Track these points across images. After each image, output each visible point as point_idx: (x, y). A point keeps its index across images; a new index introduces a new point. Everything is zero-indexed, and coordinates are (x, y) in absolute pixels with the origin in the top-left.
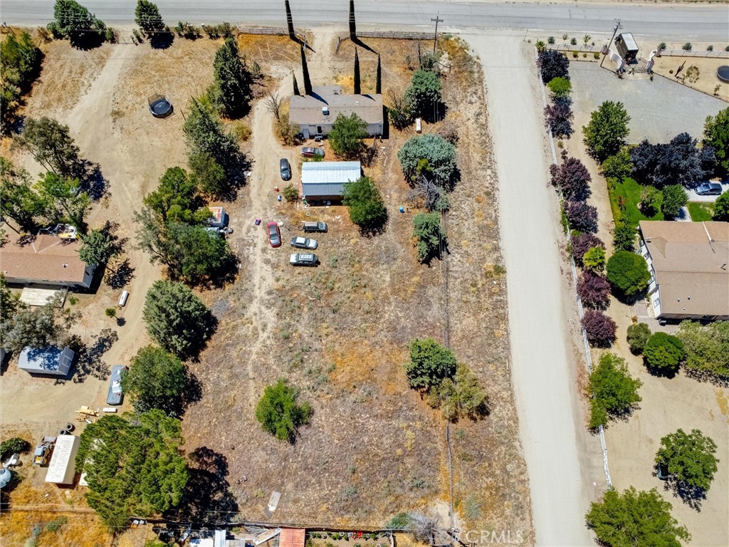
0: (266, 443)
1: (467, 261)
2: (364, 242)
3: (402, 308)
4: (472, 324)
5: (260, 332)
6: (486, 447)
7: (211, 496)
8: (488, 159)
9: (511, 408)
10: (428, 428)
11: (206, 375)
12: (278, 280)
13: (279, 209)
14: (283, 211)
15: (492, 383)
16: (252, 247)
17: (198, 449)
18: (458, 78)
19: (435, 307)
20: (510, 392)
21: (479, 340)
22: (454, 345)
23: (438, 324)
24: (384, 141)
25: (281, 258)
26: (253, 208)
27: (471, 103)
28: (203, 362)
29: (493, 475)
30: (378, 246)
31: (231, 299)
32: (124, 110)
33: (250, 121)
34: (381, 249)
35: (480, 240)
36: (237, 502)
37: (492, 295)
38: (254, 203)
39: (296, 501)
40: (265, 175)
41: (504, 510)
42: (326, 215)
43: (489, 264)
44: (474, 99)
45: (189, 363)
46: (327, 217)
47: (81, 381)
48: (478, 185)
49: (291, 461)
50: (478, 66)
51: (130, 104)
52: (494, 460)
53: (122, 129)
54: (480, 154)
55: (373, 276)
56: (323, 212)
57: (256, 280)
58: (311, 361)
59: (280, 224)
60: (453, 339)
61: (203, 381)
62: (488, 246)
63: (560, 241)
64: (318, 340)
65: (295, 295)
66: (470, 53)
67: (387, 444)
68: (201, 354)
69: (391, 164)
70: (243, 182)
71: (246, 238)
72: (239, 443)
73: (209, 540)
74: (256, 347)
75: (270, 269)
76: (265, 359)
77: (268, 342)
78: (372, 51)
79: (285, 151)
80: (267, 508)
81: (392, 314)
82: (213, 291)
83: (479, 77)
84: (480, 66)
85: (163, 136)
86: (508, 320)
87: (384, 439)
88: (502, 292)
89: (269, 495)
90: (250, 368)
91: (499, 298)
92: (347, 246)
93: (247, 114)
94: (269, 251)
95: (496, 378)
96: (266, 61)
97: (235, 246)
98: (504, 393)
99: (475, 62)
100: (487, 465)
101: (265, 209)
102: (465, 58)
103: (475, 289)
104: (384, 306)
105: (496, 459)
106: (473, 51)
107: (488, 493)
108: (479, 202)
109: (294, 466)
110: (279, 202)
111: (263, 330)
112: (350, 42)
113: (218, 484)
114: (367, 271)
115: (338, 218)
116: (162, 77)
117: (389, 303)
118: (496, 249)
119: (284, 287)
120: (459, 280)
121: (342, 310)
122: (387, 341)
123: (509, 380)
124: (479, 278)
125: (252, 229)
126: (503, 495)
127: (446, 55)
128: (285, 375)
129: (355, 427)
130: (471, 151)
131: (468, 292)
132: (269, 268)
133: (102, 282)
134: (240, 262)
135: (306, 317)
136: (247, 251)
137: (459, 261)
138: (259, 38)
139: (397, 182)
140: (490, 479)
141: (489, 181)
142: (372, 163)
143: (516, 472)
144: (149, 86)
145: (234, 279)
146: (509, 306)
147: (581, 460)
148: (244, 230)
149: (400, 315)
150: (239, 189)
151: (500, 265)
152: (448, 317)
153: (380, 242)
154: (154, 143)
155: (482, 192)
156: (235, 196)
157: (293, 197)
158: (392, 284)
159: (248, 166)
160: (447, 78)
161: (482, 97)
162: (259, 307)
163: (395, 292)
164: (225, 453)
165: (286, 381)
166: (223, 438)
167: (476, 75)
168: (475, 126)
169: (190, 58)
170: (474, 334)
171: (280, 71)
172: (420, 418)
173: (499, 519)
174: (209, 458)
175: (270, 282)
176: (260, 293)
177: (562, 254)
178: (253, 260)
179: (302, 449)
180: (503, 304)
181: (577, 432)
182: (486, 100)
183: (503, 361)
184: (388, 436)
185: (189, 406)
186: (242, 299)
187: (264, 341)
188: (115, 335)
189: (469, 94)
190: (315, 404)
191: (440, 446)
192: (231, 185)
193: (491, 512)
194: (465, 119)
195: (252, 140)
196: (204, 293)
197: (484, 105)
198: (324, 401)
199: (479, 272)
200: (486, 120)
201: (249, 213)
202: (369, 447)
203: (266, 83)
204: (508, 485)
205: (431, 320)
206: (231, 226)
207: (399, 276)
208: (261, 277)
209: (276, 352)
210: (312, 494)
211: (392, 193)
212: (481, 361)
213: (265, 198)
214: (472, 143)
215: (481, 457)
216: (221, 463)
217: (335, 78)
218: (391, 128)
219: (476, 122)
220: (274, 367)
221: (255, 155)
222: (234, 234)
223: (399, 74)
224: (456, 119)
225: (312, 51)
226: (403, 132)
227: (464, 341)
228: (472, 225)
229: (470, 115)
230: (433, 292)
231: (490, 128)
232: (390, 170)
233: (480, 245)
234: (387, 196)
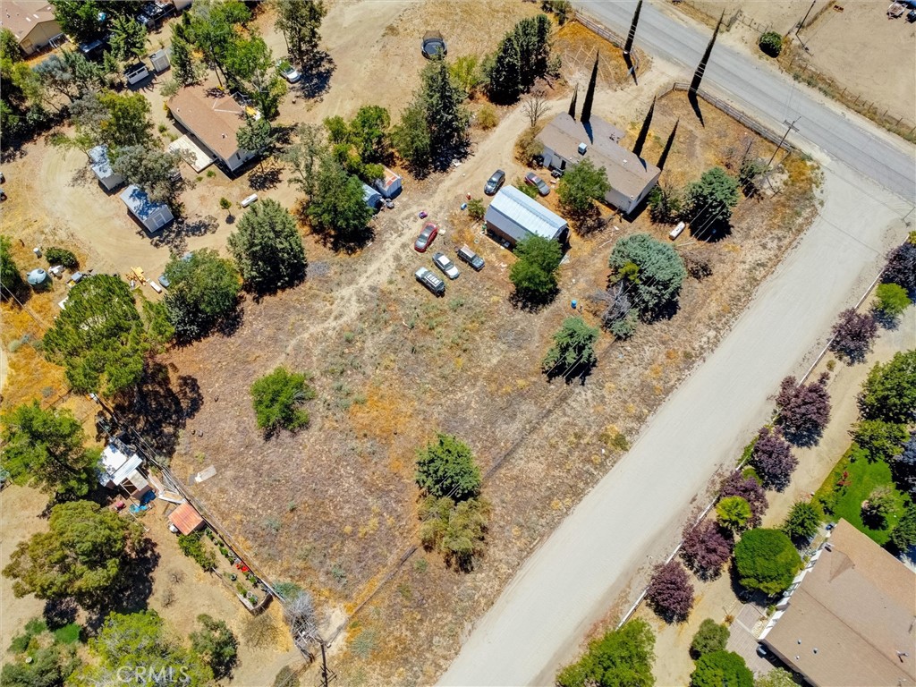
0: (245, 418)
1: (594, 407)
2: (506, 307)
3: (482, 400)
4: (538, 473)
5: (332, 318)
6: (435, 601)
7: (164, 425)
8: (724, 320)
9: (496, 587)
10: (397, 533)
11: (254, 319)
12: (391, 282)
13: (454, 216)
14: (456, 222)
15: (501, 547)
16: (396, 235)
17: (190, 377)
18: (775, 209)
19: (516, 425)
20: (511, 571)
21: (530, 494)
22: (500, 479)
23: (502, 444)
24: (625, 222)
25: (413, 264)
26: (432, 199)
27: (764, 246)
28: (261, 306)
29: (415, 632)
30: (517, 323)
31: (335, 268)
32: (401, 30)
33: (506, 113)
34: (517, 327)
35: (630, 396)
36: (177, 448)
37: (588, 461)
38: (437, 195)
39: (222, 491)
40: (472, 175)
41: (392, 674)
42: (493, 255)
43: (617, 428)
44: (775, 244)
45: (249, 297)
46: (492, 257)
47: (156, 245)
48: (685, 338)
49: (251, 452)
50: (812, 212)
51: (412, 28)
52: (430, 620)
53: (384, 47)
54: (720, 308)
55: (483, 347)
56: (493, 249)
57: (372, 268)
58: (349, 380)
59: (442, 231)
60: (503, 471)
61: (247, 323)
62: (633, 409)
63: (725, 467)
64: (374, 365)
65: (393, 309)
66: (816, 192)
67: (345, 513)
68: (265, 298)
69: (609, 251)
70: (444, 167)
71: (399, 223)
72: (225, 400)
73: (124, 457)
74: (315, 329)
75: (393, 267)
76: (313, 345)
77: (330, 333)
78: (701, 120)
79: (512, 165)
80: (195, 475)
81: (466, 398)
82: (326, 250)
83: (801, 225)
84: (815, 213)
86: (580, 500)
87: (347, 506)
88: (602, 467)
89: (207, 465)
90: (293, 342)
91: (592, 469)
92: (485, 299)
93: (510, 105)
94: (408, 250)
95: (510, 546)
96: (577, 64)
97: (382, 223)
98: (504, 566)
99: (813, 205)
100: (419, 617)
101: (441, 208)
102: (805, 193)
103: (575, 441)
104: (466, 384)
105: (433, 621)
106: (822, 192)
107: (393, 644)
108: (668, 357)
109: (249, 460)
110: (459, 210)
111: (336, 318)
112: (684, 96)
113: (178, 420)
114: (482, 337)
115: (503, 266)
116: (462, 19)
117: (474, 385)
118: (640, 419)
119: (390, 293)
120: (567, 419)
121: (421, 357)
122: (436, 419)
123: (522, 559)
124: (591, 433)
125: (412, 218)
126: (406, 660)
127: (785, 177)
128: (317, 373)
129: (332, 472)
130: (713, 297)
131: (564, 438)
132: (393, 265)
133: (247, 174)
134: (373, 241)
135: (384, 336)
136: (388, 235)
137: (587, 400)
138: (590, 36)
139: (596, 273)
140: (408, 633)
141: (702, 344)
142: (589, 235)
143: (440, 652)
144: (443, 21)
145: (353, 251)
146: (597, 487)
148: (405, 214)
149: (473, 405)
150: (434, 172)
151: (628, 438)
152: (518, 445)
153: (521, 319)
154: (399, 78)
155: (682, 349)
156: (425, 176)
157: (477, 215)
158: (493, 370)
159: (463, 156)
160: (761, 202)
161: (783, 249)
162: (351, 295)
163: (489, 379)
164: (207, 399)
165: (312, 379)
166: (217, 385)
167: (800, 220)
168: (744, 274)
169: (505, 17)
170: (529, 484)
172: (398, 518)
173: (379, 677)
174: (190, 392)
175: (382, 280)
176: (363, 282)
177: (713, 482)
178: (386, 247)
179: (269, 451)
180: (591, 480)
181: (543, 673)
182: (786, 255)
183: (534, 537)
184: (353, 506)
185: (216, 334)
186: (343, 276)
187: (328, 329)
188: (216, 227)
189: (770, 236)
190: (317, 422)
191: (392, 559)
192: (431, 163)
193: (379, 663)
194: (740, 259)
195: (490, 134)
196: (317, 245)
197: (777, 260)
198: (327, 425)
199: (597, 429)
200: (765, 277)
201: (424, 201)
202: (327, 501)
203: (556, 86)
204: (420, 655)
205: (499, 435)
206: (396, 202)
207: (510, 368)
208: (379, 269)
209: (328, 346)
210: (241, 497)
211: (582, 280)
212: (511, 516)
213: (450, 197)
214: (722, 290)
215: (420, 605)
216: (196, 405)
217: (633, 124)
218: (645, 214)
219: (750, 271)
220: (314, 359)
221: (480, 150)
222: (391, 211)
223: (709, 162)
224: (729, 252)
225: (636, 81)
226: (654, 226)
227: (513, 482)
228: (636, 374)
229: (749, 259)
230: (528, 409)
231: (761, 289)
232: (601, 256)
233: (625, 402)
234: (574, 280)
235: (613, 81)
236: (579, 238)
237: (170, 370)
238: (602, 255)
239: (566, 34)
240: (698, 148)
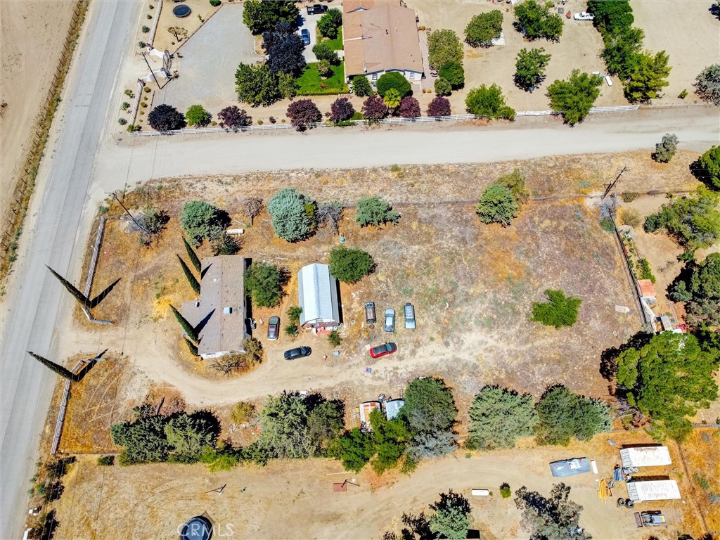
0: (582, 322)
1: (390, 190)
2: (380, 269)
3: (443, 235)
4: (447, 186)
5: (488, 345)
6: (540, 178)
8: (277, 176)
9: (508, 164)
10: (537, 213)
11: (538, 385)
12: (432, 339)
13: (349, 353)
14: (352, 347)
15: (493, 174)
16: (398, 371)
17: (603, 376)
18: (166, 200)
19: (436, 211)
20: (496, 164)
21: (459, 183)
22: (468, 197)
23: (452, 209)
25: (408, 340)
26: (349, 379)
27: (204, 188)
29: (558, 174)
30: (384, 257)
33: (221, 408)
35: (367, 182)
36: (633, 334)
37: (418, 174)
38: (343, 380)
39: (616, 294)
40: (304, 375)
41: (578, 168)
42: (352, 306)
43: (391, 175)
44: (198, 186)
46: (355, 305)
48: (308, 183)
50: (153, 183)
52: (547, 174)
54: (271, 181)
55: (415, 259)
56: (349, 310)
57: (435, 359)
58: (506, 298)
59: (368, 347)
60: (463, 199)
61: (545, 386)
62: (373, 176)
63: (361, 129)
64: (485, 296)
65: (446, 320)
66: (132, 189)
67: (556, 238)
69: (286, 254)
70: (315, 397)
71: (388, 379)
72: (589, 343)
74: (502, 345)
75: (421, 348)
76: (512, 337)
77: (496, 337)
78: (114, 284)
79: (269, 359)
80: (629, 313)
81: (450, 242)
82: (455, 398)
83: (169, 182)
84: (151, 181)
85: (244, 518)
86: (439, 164)
87: (553, 240)
88: (415, 167)
89: (619, 313)
90: (523, 348)
91: (420, 169)
92: (387, 283)
94: (401, 353)
96: (117, 407)
97: (399, 388)
98: (498, 167)
99: (145, 185)
100: (552, 178)
101: (350, 367)
102: (138, 194)
103: (416, 185)
104: (443, 248)
105: (546, 172)
106: (128, 187)
107: (571, 177)
108: (328, 182)
109: (593, 299)
110: (341, 354)
111: (487, 343)
112: (97, 309)
114: (411, 264)
115: (354, 295)
117: (440, 244)
118: (375, 170)
119: (438, 333)
120: (409, 196)
123: (487, 164)
124: (405, 182)
125: (377, 375)
126: (569, 169)
128: (523, 319)
130: (267, 188)
131: (419, 190)
132: (420, 352)
135: (466, 308)
136: (404, 375)
137: (390, 196)
138: (70, 425)
139: (308, 248)
140: (561, 176)
141: (303, 175)
143: (552, 162)
146: (426, 163)
147: (533, 128)
148: (378, 383)
149: (449, 236)
150: (325, 400)
151: (390, 168)
152: (445, 203)
153: (379, 256)
154: (256, 528)
155: (316, 180)
156: (335, 402)
158: (422, 243)
161: (198, 180)
162: (464, 351)
163: (429, 240)
164: (599, 353)
165: (527, 315)
166: (588, 357)
167: (165, 184)
168: (236, 185)
169: (96, 519)
170: (456, 186)
171: (136, 386)
172: (531, 218)
173: (585, 171)
174: (607, 366)
175: (436, 346)
176: (449, 353)
177: (373, 128)
178: (413, 367)
179: (579, 295)
180: (426, 167)
181: (515, 129)
182: (201, 176)
183: (473, 168)
184: (550, 239)
186: (459, 368)
187: (497, 340)
189: (192, 190)
190: (541, 290)
191: (548, 204)
193: (582, 175)
194: (225, 193)
195: (253, 400)
197: (208, 178)
198: (537, 284)
199: (399, 182)
200: (228, 176)
201: (356, 383)
202: (563, 250)
204: (562, 166)
205: (450, 214)
207: (412, 240)
208: (432, 355)
209: (504, 328)
210: (607, 284)
211: (321, 251)
213: (336, 369)
214: (259, 188)
215: (548, 181)
216: (608, 354)
217: (155, 320)
219: (230, 184)
220: (517, 327)
221: (275, 392)
222: (385, 393)
223: (155, 254)
224: (225, 201)
225: (104, 353)
226: (242, 246)
227: (463, 191)
228: (352, 187)
229: (222, 189)
230: (422, 214)
231: (239, 173)
232: (294, 255)
233: (373, 181)
234: (325, 254)
235: (117, 366)
236: (292, 275)
237: (614, 391)
238: (292, 254)
239: (84, 445)
240: (145, 269)
